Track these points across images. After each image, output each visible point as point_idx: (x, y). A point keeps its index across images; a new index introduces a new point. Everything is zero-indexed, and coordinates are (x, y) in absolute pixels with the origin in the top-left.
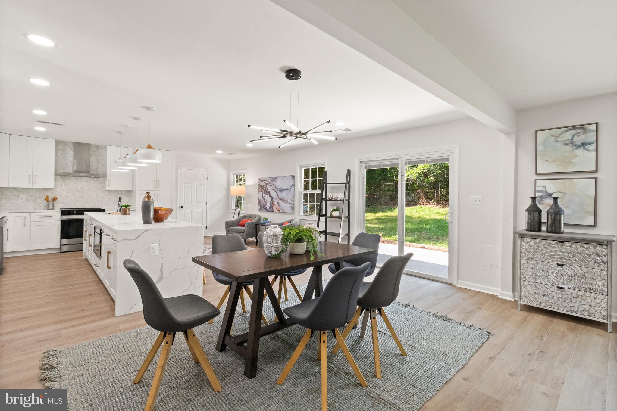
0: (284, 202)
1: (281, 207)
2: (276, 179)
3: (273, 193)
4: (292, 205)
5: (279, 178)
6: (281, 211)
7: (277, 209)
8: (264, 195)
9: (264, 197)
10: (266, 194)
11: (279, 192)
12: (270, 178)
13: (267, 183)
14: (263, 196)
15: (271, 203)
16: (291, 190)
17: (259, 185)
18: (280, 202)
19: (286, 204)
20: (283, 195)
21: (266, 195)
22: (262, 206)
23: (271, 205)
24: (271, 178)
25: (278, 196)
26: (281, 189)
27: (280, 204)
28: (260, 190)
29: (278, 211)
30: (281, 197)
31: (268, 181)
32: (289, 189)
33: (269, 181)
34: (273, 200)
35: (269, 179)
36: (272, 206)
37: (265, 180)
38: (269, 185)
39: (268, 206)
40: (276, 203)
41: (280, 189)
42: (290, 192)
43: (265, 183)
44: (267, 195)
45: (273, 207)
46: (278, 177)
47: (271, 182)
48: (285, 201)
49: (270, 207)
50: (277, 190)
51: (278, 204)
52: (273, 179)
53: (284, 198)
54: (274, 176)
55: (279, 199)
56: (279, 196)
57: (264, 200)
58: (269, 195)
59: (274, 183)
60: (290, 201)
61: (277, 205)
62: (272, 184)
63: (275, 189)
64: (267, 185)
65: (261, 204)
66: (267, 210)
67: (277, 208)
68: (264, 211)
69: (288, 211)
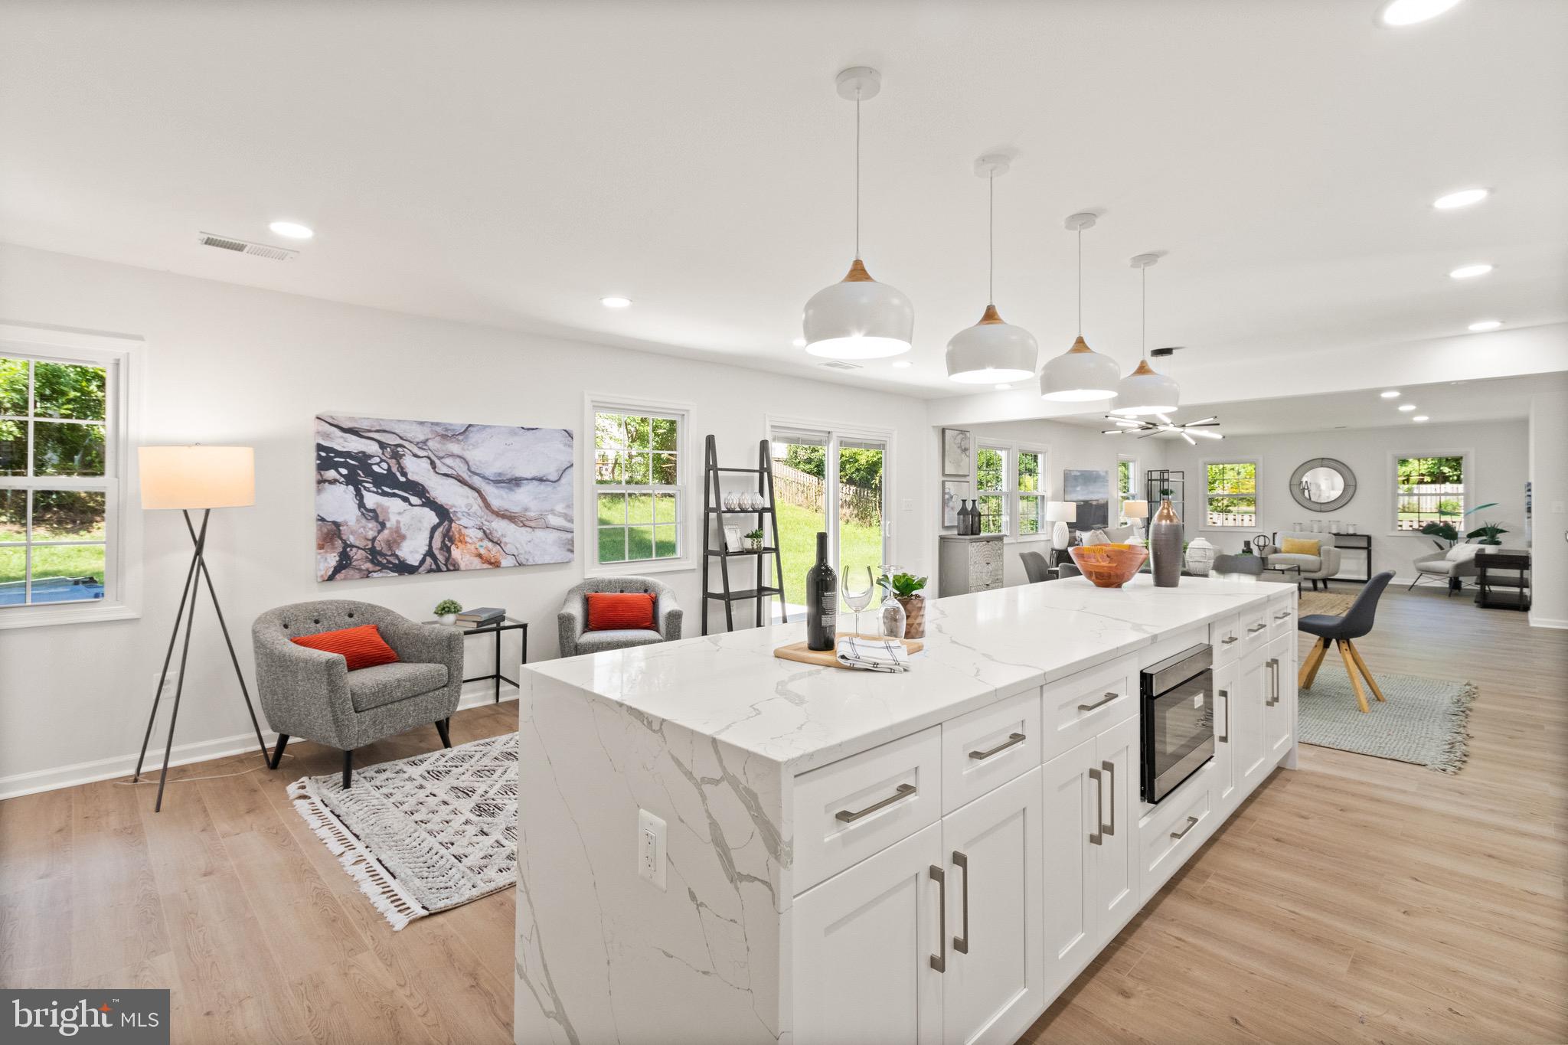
0: (524, 525)
1: (508, 548)
2: (474, 437)
3: (444, 491)
4: (569, 536)
5: (488, 430)
6: (506, 562)
7: (480, 556)
8: (371, 500)
9: (373, 511)
10: (394, 495)
11: (490, 491)
12: (422, 423)
13: (398, 446)
14: (361, 505)
15: (438, 535)
16: (563, 481)
17: (320, 448)
18: (500, 527)
19: (539, 533)
20: (520, 499)
21: (399, 501)
22: (357, 555)
23: (437, 543)
24: (437, 424)
25: (487, 505)
26: (508, 477)
27: (504, 536)
28: (331, 474)
29: (491, 563)
30: (506, 507)
31: (409, 436)
32: (554, 477)
33: (421, 438)
34: (451, 521)
35: (418, 428)
36: (446, 549)
37: (378, 431)
38: (415, 456)
39: (412, 551)
40: (473, 534)
41: (500, 474)
42: (559, 489)
43: (383, 446)
44: (406, 500)
45: (456, 553)
46: (485, 427)
47: (430, 444)
48: (532, 524)
49: (430, 553)
50: (477, 481)
51: (488, 536)
52: (447, 430)
53: (526, 510)
54: (457, 419)
55: (493, 517)
56: (496, 503)
57: (372, 525)
58: (414, 500)
59: (454, 448)
60: (554, 520)
61: (481, 540)
62: (441, 454)
63: (465, 476)
64: (397, 456)
65: (347, 545)
66: (404, 569)
67: (482, 551)
68: (375, 575)
69: (547, 559)
